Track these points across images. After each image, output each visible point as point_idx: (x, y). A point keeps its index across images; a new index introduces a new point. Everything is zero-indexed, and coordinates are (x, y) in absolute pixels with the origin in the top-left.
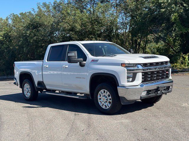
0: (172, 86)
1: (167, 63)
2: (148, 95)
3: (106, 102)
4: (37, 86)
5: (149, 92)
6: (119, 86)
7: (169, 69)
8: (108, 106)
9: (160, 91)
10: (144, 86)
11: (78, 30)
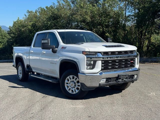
0: (137, 74)
1: (133, 52)
2: (108, 82)
3: (74, 87)
4: (26, 68)
5: (108, 79)
6: (79, 73)
7: (134, 58)
8: (76, 92)
9: (121, 79)
10: (103, 74)
11: (88, 21)
